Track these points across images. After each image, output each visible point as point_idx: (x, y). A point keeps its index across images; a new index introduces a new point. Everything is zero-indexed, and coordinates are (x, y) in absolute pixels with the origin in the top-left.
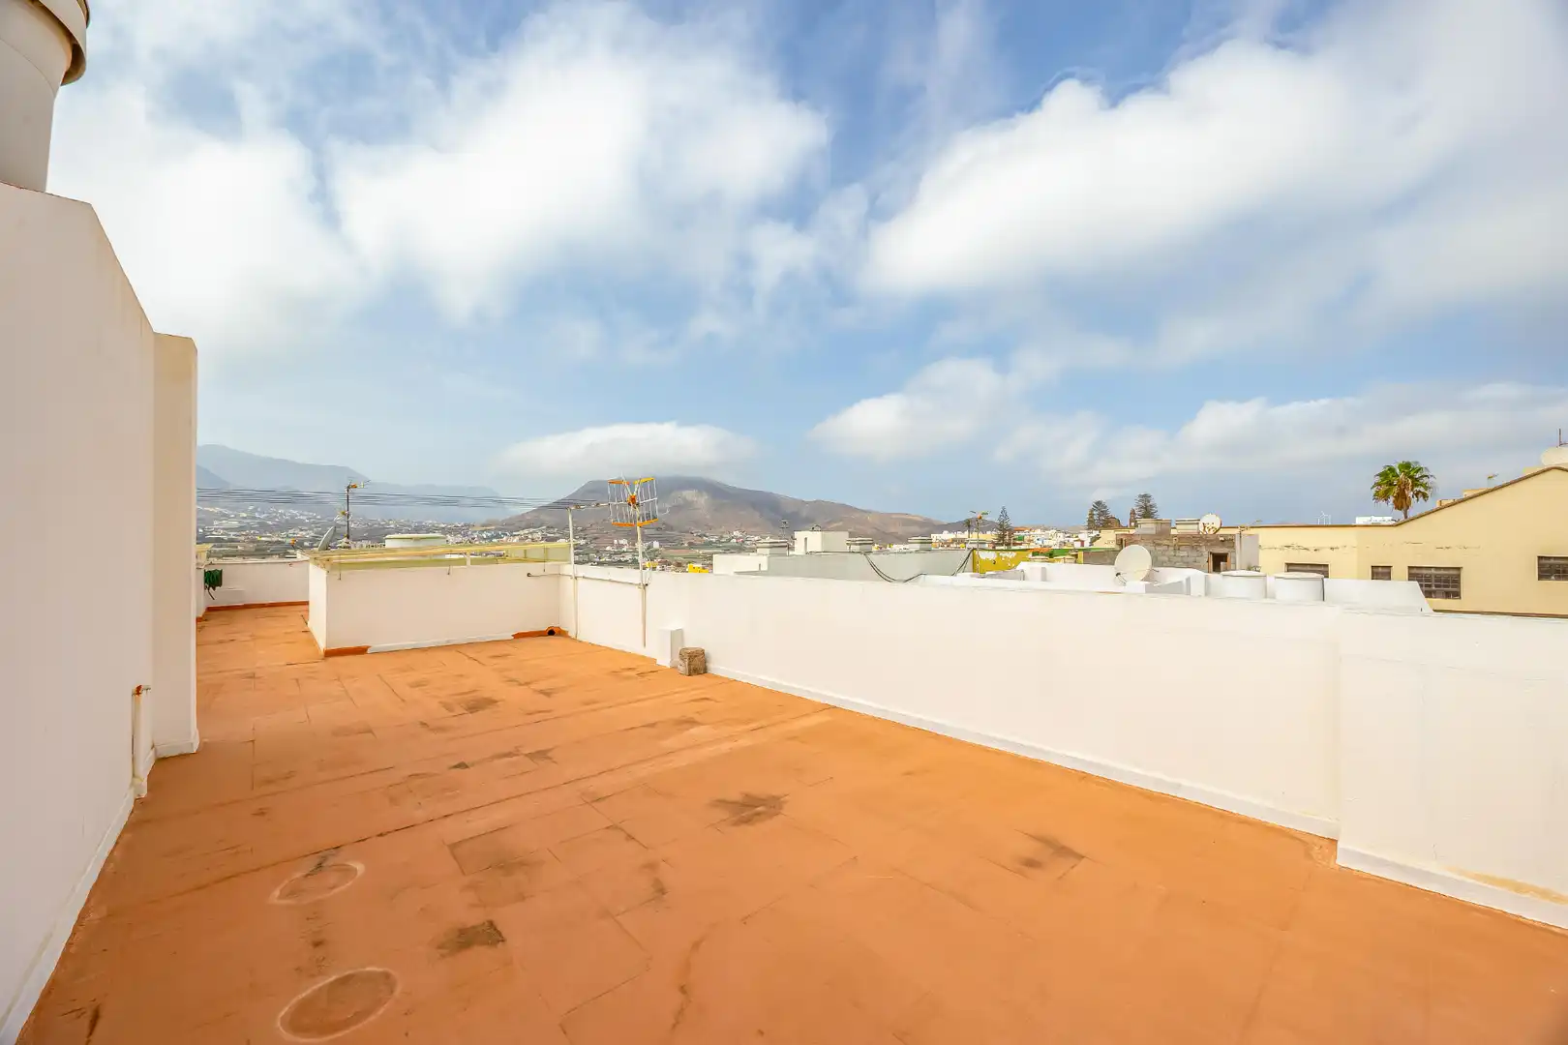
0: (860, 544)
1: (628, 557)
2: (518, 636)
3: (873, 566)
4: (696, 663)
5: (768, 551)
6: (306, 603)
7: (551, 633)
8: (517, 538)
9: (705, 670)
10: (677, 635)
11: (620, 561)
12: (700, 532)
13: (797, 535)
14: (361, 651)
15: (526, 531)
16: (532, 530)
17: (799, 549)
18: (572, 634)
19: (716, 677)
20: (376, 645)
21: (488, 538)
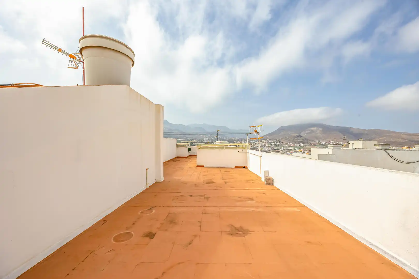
0: (382, 146)
1: (292, 148)
2: (236, 167)
3: (389, 155)
4: (270, 182)
5: (332, 148)
6: (196, 155)
7: (244, 167)
8: (261, 142)
9: (273, 184)
10: (266, 172)
11: (290, 149)
12: (318, 141)
13: (350, 142)
14: (203, 166)
15: (264, 140)
16: (265, 140)
17: (350, 147)
18: (248, 168)
19: (276, 187)
20: (205, 166)
21: (254, 142)
